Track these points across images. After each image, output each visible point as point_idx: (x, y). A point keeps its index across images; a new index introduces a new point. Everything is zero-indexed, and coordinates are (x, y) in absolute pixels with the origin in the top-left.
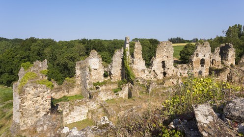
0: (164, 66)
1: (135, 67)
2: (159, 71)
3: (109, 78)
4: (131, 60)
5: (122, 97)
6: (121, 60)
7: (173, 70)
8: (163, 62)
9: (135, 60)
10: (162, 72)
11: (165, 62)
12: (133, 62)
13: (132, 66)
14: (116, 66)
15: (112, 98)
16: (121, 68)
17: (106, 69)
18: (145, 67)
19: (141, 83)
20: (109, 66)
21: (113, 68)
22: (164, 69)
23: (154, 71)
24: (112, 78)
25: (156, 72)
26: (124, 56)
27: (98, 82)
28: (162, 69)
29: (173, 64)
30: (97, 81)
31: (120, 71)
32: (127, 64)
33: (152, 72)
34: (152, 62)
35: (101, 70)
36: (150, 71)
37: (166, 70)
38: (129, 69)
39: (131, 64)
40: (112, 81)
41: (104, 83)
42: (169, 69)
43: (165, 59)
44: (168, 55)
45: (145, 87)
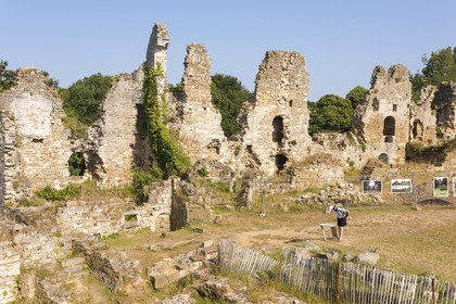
0: (279, 135)
1: (186, 129)
2: (266, 150)
3: (87, 176)
4: (174, 106)
5: (148, 228)
6: (135, 112)
7: (309, 149)
8: (278, 121)
9: (187, 106)
10: (275, 153)
11: (285, 121)
12: (181, 114)
13: (175, 126)
14: (117, 133)
15: (111, 232)
16: (132, 139)
17: (78, 143)
18: (220, 135)
19: (215, 179)
20: (91, 131)
21: (104, 140)
22: (281, 145)
23: (249, 147)
24: (101, 174)
25: (255, 151)
26: (145, 98)
27: (48, 190)
28: (275, 145)
29: (306, 127)
30: (42, 185)
31: (129, 152)
32: (158, 121)
33: (243, 153)
34: (244, 118)
35: (58, 144)
36: (238, 148)
37: (286, 147)
38: (165, 136)
39: (172, 120)
40: (102, 185)
41: (72, 192)
42: (294, 143)
43: (284, 111)
44: (292, 96)
45: (227, 190)
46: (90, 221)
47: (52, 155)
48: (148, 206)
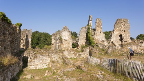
0: (121, 40)
1: (96, 37)
2: (117, 43)
3: (76, 48)
4: (93, 33)
6: (86, 35)
8: (121, 36)
9: (96, 32)
10: (120, 44)
11: (123, 36)
12: (95, 34)
13: (93, 37)
14: (82, 39)
16: (85, 41)
17: (74, 41)
18: (105, 39)
19: (101, 48)
20: (77, 39)
21: (79, 40)
22: (122, 42)
23: (112, 42)
24: (78, 48)
25: (114, 43)
26: (88, 31)
28: (120, 42)
32: (90, 36)
34: (111, 35)
36: (109, 42)
37: (123, 42)
39: (93, 35)
42: (126, 41)
43: (122, 33)
44: (125, 29)
45: (104, 50)
46: (70, 55)
47: (69, 43)
48: (83, 53)
